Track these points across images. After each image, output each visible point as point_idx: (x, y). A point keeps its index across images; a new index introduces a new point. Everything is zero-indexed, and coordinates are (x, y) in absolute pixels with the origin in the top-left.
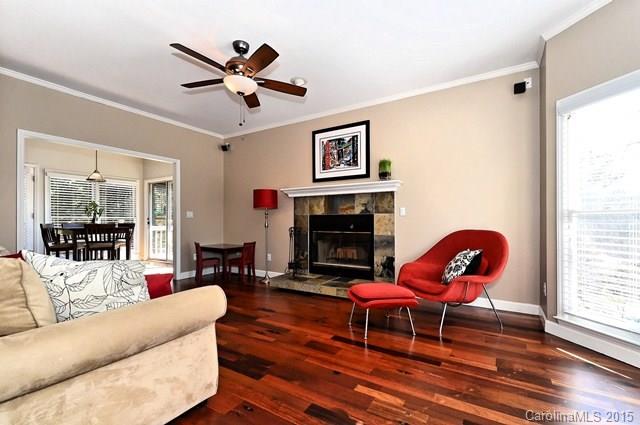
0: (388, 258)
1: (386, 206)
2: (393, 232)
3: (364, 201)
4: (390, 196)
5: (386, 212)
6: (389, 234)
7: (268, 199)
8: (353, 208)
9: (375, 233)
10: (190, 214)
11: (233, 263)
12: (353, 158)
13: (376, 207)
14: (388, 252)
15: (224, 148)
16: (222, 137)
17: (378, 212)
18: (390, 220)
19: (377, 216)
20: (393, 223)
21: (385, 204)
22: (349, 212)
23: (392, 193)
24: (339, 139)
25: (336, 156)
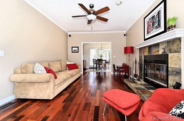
0: (177, 83)
1: (175, 48)
2: (180, 65)
3: (163, 46)
4: (178, 41)
5: (176, 52)
6: (178, 67)
7: (129, 50)
8: (159, 51)
9: (169, 66)
10: (114, 56)
11: (121, 71)
12: (159, 24)
13: (170, 49)
14: (177, 79)
15: (125, 35)
16: (125, 32)
17: (171, 52)
18: (178, 57)
19: (170, 55)
20: (180, 59)
21: (175, 47)
22: (157, 53)
23: (179, 39)
24: (153, 17)
25: (152, 26)
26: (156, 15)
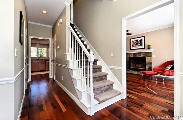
0: (150, 67)
1: (149, 55)
3: (143, 54)
4: (150, 53)
5: (149, 56)
6: (150, 61)
8: (141, 56)
9: (146, 61)
12: (141, 44)
14: (150, 65)
17: (147, 56)
19: (147, 57)
20: (151, 59)
22: (139, 56)
23: (151, 52)
24: (137, 41)
25: (136, 44)
26: (139, 41)
